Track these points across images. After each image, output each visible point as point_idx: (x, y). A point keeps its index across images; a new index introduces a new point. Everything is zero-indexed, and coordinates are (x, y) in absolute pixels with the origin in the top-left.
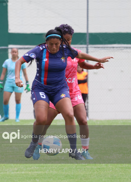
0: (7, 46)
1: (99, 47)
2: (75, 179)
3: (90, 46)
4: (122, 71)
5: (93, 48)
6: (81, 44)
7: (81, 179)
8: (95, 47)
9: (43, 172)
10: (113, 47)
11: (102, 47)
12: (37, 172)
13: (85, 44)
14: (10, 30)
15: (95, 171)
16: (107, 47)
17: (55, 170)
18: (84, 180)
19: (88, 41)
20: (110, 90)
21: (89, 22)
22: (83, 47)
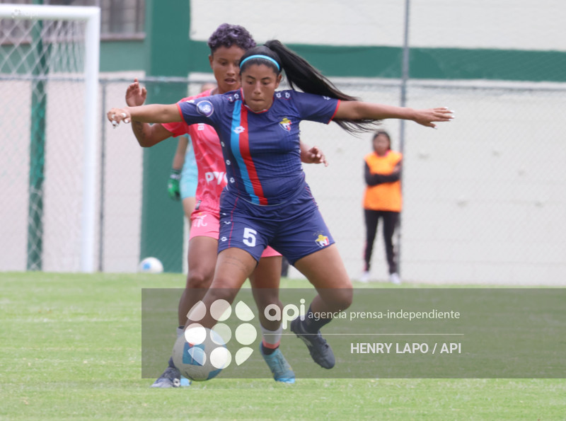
0: (185, 74)
1: (435, 87)
3: (411, 82)
4: (496, 154)
5: (420, 90)
6: (388, 76)
8: (425, 87)
10: (475, 88)
11: (444, 87)
13: (398, 75)
14: (195, 33)
16: (458, 88)
17: (303, 417)
19: (406, 67)
20: (462, 204)
21: (412, 17)
22: (392, 86)
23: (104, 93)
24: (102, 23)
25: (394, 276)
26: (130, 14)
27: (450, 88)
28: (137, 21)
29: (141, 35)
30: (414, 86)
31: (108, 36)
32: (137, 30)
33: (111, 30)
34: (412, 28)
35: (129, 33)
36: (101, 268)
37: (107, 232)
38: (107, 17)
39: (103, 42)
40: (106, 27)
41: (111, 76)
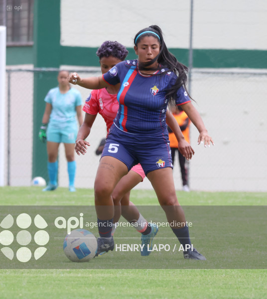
0: (58, 66)
1: (209, 73)
2: (165, 287)
3: (193, 70)
4: (246, 113)
5: (200, 75)
7: (174, 287)
8: (203, 73)
9: (112, 274)
10: (232, 73)
11: (214, 73)
12: (103, 275)
14: (63, 41)
15: (197, 275)
16: (222, 73)
17: (132, 272)
18: (180, 289)
19: (191, 61)
20: (226, 143)
21: (194, 31)
23: (9, 78)
24: (7, 35)
25: (186, 188)
26: (24, 30)
27: (218, 73)
28: (28, 35)
29: (31, 43)
30: (196, 72)
31: (11, 43)
32: (28, 40)
33: (13, 40)
34: (194, 38)
35: (24, 42)
36: (9, 184)
37: (12, 162)
38: (10, 33)
39: (8, 47)
40: (10, 38)
41: (13, 68)
